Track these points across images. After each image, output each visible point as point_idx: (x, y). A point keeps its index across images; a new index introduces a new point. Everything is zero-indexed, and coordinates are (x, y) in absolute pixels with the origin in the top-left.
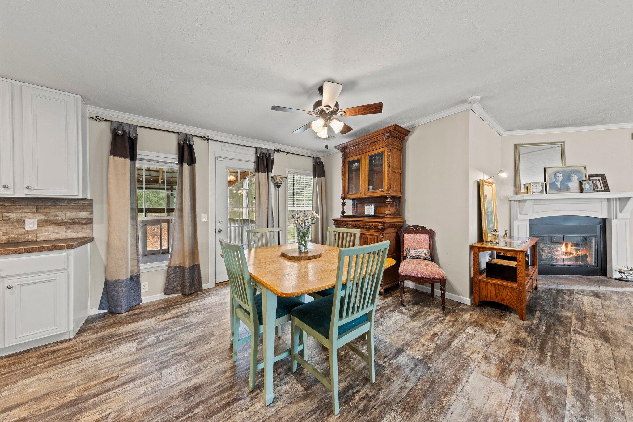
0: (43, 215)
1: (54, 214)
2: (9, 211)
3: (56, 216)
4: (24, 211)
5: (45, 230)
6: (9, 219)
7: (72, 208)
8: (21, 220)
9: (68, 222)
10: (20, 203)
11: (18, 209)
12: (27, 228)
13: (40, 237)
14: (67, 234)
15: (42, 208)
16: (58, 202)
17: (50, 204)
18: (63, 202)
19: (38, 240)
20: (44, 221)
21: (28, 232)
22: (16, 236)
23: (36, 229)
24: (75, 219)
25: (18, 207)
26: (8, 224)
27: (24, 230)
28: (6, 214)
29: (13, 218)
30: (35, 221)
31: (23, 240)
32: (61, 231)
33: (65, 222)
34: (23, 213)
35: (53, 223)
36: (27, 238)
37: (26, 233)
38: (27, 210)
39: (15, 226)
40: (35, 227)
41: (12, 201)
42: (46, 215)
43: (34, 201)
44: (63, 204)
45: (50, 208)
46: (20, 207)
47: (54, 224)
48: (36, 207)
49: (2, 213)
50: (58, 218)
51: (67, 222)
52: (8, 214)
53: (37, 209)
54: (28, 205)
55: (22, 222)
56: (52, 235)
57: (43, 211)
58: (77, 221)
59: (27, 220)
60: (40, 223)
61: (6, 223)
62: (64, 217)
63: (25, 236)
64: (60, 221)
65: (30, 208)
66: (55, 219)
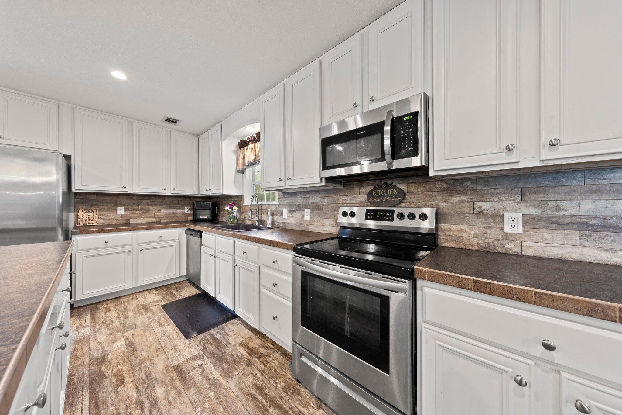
0: (533, 206)
1: (554, 203)
2: (482, 199)
3: (559, 209)
4: (501, 197)
5: (537, 237)
6: (481, 212)
7: (595, 192)
8: (498, 214)
9: (587, 224)
10: (496, 185)
11: (493, 195)
12: (508, 229)
13: (529, 248)
14: (584, 251)
15: (531, 193)
16: (563, 177)
17: (546, 183)
18: (573, 178)
19: (524, 253)
20: (534, 218)
21: (508, 237)
22: (490, 241)
23: (522, 232)
24: (605, 217)
25: (493, 191)
26: (481, 220)
27: (502, 233)
28: (478, 203)
29: (487, 210)
30: (519, 216)
31: (500, 250)
32: (570, 243)
33: (580, 222)
34: (501, 203)
35: (553, 223)
36: (507, 246)
37: (505, 237)
38: (507, 197)
39: (489, 224)
40: (519, 229)
41: (486, 181)
42: (538, 207)
43: (518, 181)
44: (575, 182)
45: (545, 192)
46: (497, 191)
47: (554, 226)
48: (520, 190)
49: (474, 201)
50: (562, 213)
51: (583, 224)
52: (480, 204)
53: (523, 194)
54: (508, 188)
55: (498, 217)
56: (549, 248)
57: (533, 197)
58: (611, 221)
59: (507, 215)
60: (528, 222)
61: (478, 218)
62: (576, 212)
63: (503, 242)
64: (566, 221)
65: (511, 193)
66: (556, 216)
